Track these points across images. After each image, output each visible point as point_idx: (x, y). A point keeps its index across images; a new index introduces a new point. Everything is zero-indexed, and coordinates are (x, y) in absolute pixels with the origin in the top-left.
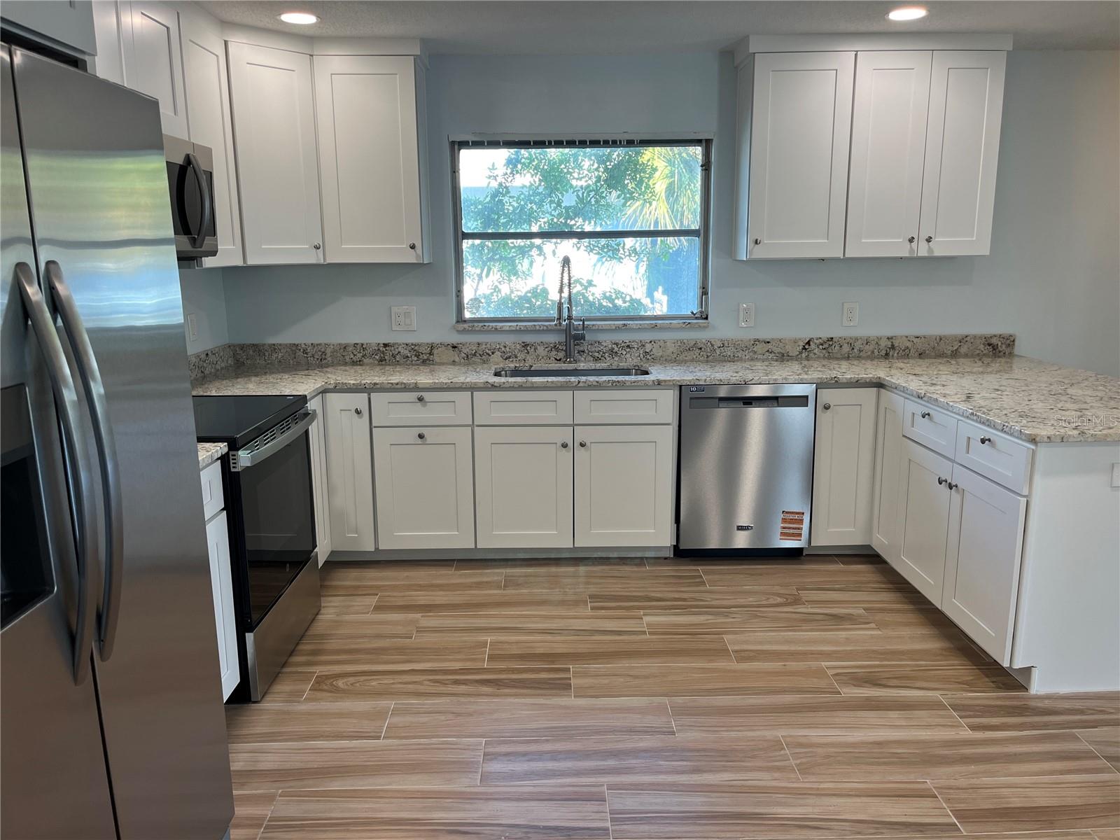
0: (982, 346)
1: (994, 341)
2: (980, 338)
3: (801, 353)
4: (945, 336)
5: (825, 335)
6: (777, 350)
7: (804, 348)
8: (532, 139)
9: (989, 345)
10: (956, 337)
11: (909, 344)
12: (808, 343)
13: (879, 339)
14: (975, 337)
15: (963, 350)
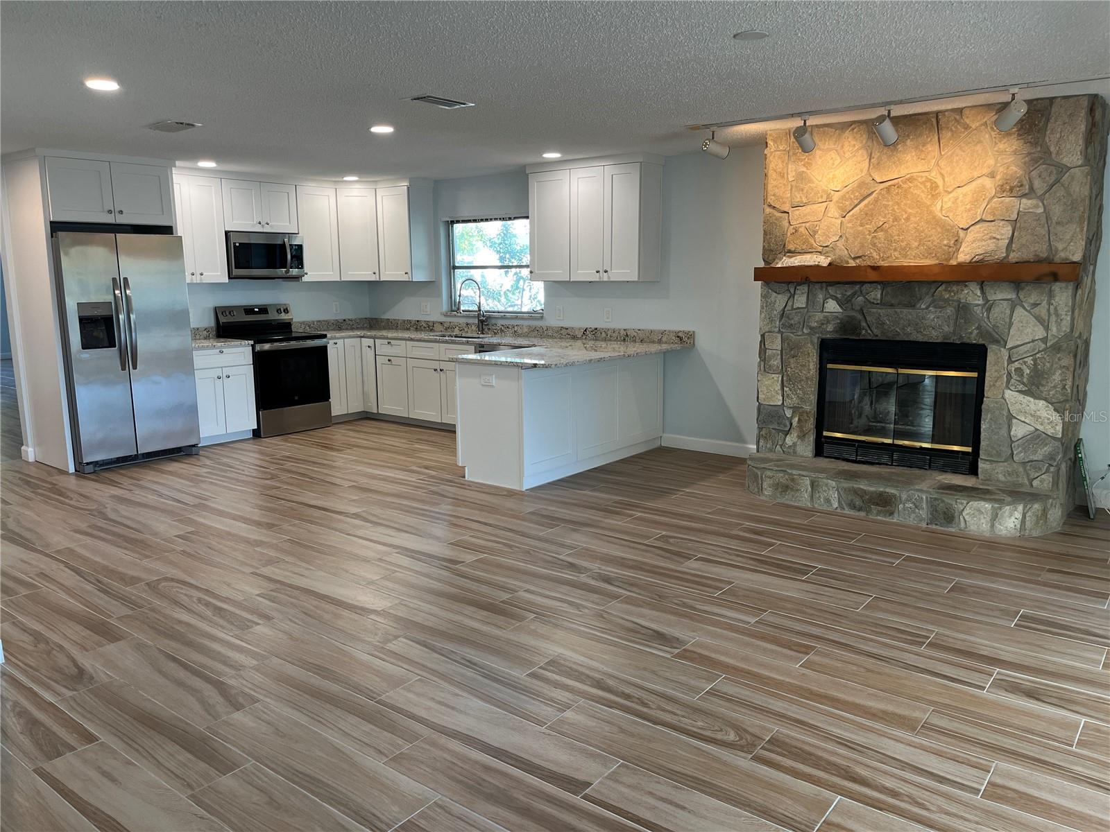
0: (674, 338)
1: (680, 335)
2: (673, 332)
3: (582, 336)
4: (654, 331)
5: (593, 327)
6: (572, 334)
7: (584, 333)
8: (472, 219)
9: (678, 337)
10: (659, 331)
11: (635, 334)
12: (586, 330)
13: (620, 330)
14: (669, 331)
15: (664, 339)
